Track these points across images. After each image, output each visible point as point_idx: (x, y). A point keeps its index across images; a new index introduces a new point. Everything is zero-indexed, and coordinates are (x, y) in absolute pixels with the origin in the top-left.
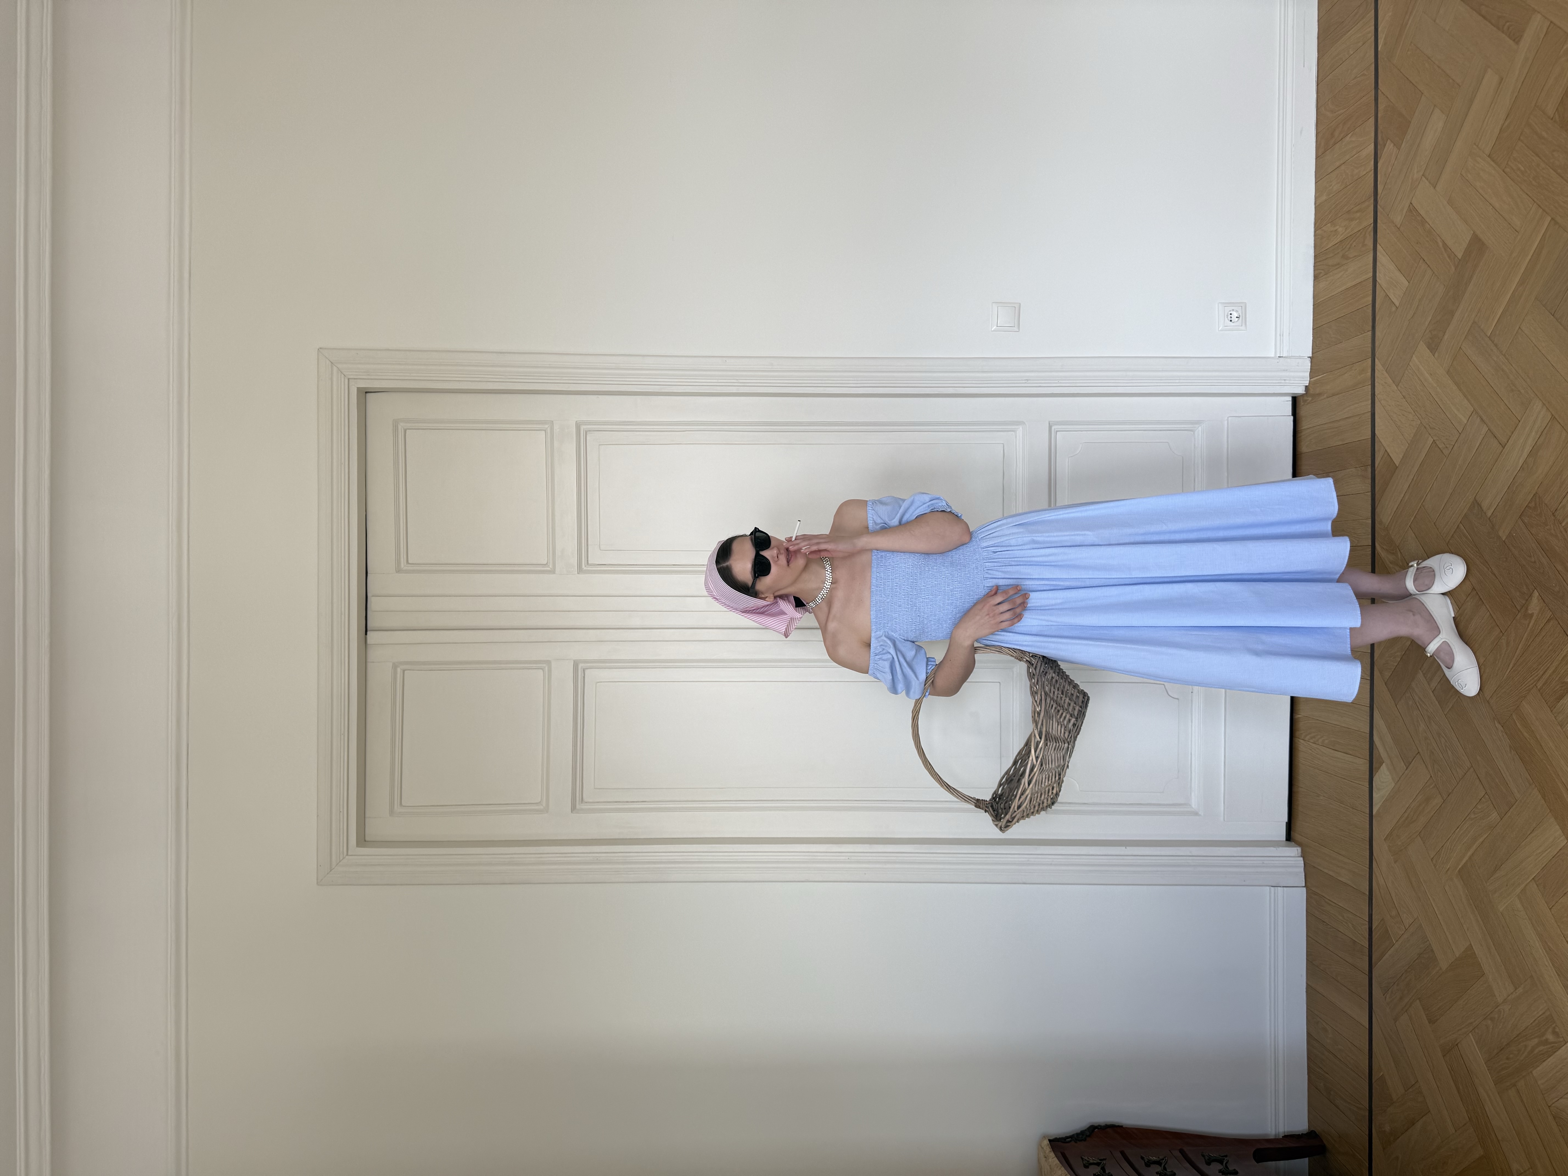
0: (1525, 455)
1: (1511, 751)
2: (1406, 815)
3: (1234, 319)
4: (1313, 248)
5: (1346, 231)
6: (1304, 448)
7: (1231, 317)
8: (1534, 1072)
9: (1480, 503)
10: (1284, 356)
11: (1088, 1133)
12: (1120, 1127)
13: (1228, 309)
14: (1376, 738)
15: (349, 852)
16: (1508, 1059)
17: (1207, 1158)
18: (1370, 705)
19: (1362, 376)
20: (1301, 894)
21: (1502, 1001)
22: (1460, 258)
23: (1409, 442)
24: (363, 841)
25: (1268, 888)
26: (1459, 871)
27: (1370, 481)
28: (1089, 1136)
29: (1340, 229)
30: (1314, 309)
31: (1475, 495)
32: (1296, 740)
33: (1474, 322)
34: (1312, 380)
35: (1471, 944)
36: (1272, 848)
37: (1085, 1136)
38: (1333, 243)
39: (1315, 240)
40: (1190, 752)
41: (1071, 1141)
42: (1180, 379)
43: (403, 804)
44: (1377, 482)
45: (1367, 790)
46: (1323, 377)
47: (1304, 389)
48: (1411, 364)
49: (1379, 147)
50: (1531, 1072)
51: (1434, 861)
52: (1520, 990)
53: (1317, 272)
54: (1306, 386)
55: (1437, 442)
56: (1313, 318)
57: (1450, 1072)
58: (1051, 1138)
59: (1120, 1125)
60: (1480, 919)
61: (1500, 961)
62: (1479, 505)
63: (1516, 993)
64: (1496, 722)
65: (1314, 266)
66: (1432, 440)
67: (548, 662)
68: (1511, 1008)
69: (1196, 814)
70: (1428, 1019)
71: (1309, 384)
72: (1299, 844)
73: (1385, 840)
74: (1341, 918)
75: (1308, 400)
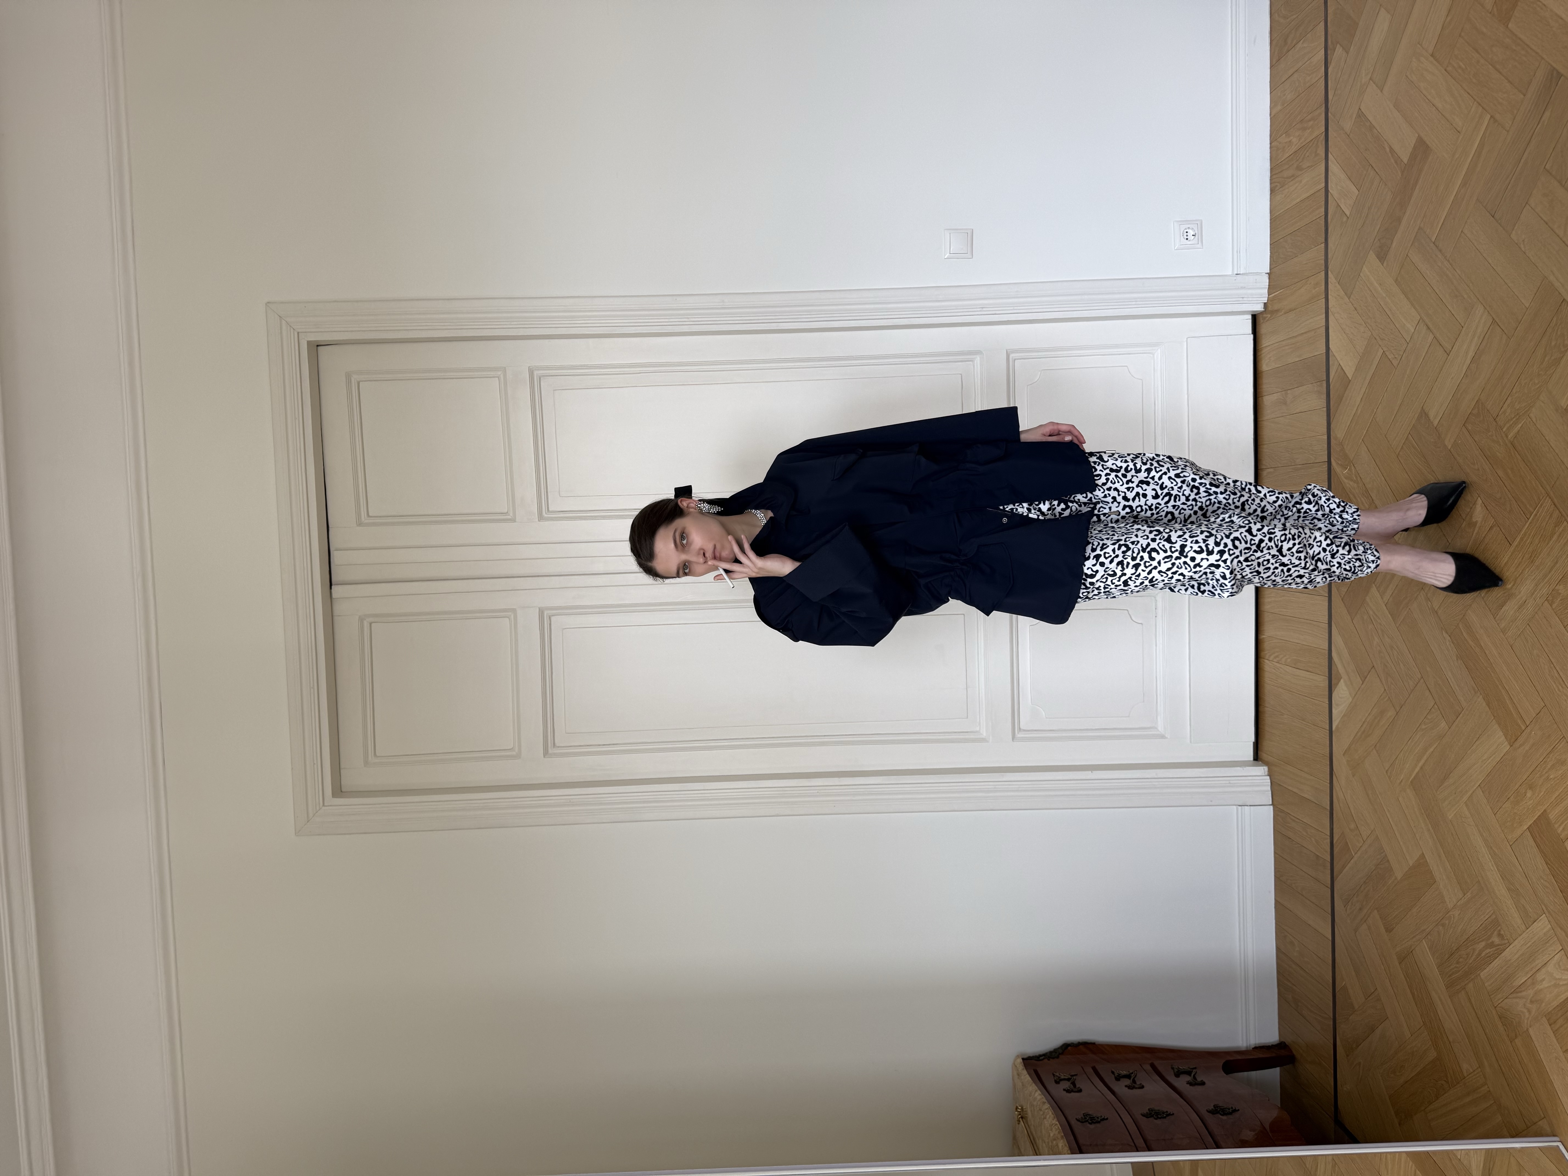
0: (1468, 361)
1: (1457, 660)
2: (1363, 729)
3: (1190, 237)
4: (1269, 161)
5: (1299, 141)
6: (1264, 367)
7: (1187, 236)
8: (1482, 974)
9: (1427, 412)
10: (1241, 273)
11: (1061, 1051)
12: (1094, 1044)
13: (1183, 227)
14: (1334, 655)
15: (325, 802)
16: (1458, 963)
17: (1176, 1070)
18: (1329, 622)
19: (1316, 289)
20: (1268, 812)
21: (1452, 907)
22: (1406, 163)
23: (1361, 354)
24: (339, 791)
25: (1235, 807)
26: (1412, 782)
27: (1325, 396)
28: (1062, 1054)
29: (1295, 140)
30: (1271, 223)
31: (1422, 405)
32: (1261, 660)
33: (1420, 228)
34: (1270, 296)
35: (1423, 853)
36: (1239, 768)
37: (1058, 1053)
38: (1287, 155)
39: (1270, 153)
40: (1155, 676)
41: (1044, 1059)
42: (1136, 301)
43: (378, 754)
44: (1331, 396)
45: (1327, 706)
46: (1280, 293)
47: (1263, 307)
48: (1361, 274)
49: (1329, 52)
50: (1479, 975)
51: (1389, 774)
52: (1469, 895)
53: (1273, 185)
54: (1265, 303)
55: (1387, 353)
56: (1270, 232)
57: (1406, 980)
58: (1025, 1057)
59: (1092, 1042)
60: (1431, 829)
61: (1449, 867)
62: (1427, 415)
63: (1465, 898)
64: (1444, 632)
65: (1270, 180)
66: (1382, 351)
67: (514, 611)
68: (1460, 913)
69: (1162, 737)
70: (1385, 928)
71: (1268, 300)
72: (1266, 763)
73: (1344, 755)
74: (1305, 834)
75: (1267, 317)
